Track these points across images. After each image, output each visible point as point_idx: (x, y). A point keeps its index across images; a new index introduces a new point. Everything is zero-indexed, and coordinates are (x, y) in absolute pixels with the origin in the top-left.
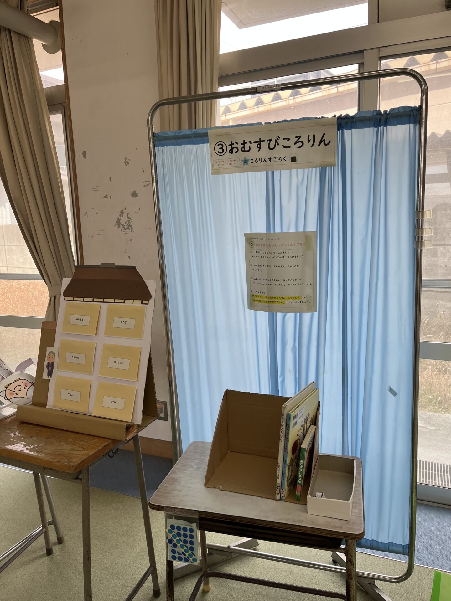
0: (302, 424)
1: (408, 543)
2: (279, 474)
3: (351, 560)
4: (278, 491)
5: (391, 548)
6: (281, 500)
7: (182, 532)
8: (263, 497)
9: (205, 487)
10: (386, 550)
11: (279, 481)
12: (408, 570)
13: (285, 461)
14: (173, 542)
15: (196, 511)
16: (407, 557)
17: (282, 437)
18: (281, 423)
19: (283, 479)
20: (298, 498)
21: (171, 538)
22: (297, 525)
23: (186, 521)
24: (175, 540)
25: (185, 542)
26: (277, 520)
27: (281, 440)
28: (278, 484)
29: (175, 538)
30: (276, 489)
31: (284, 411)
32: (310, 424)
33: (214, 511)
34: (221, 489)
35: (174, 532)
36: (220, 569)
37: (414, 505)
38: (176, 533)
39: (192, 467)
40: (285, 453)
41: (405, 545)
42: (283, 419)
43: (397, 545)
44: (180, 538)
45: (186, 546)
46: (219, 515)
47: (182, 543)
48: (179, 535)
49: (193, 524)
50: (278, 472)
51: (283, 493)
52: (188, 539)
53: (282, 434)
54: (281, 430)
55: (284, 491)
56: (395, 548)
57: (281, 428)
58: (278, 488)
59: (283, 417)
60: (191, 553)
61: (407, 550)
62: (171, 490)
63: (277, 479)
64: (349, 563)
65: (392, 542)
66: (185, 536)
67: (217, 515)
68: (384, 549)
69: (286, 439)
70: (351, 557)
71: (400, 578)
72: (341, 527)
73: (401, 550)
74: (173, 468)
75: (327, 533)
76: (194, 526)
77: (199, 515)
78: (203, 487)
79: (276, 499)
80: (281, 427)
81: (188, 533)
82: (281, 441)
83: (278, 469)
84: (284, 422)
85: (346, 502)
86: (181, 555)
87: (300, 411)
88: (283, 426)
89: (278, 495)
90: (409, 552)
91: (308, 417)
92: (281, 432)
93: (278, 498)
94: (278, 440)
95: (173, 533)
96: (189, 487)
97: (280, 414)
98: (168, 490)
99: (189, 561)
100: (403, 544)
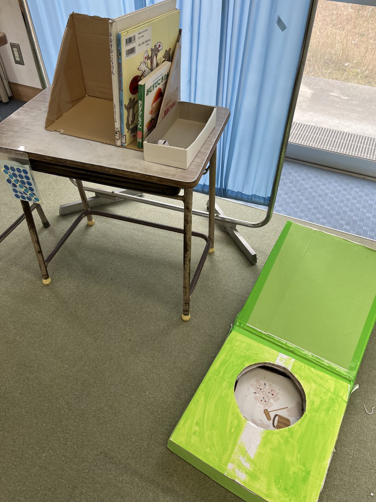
0: (146, 55)
1: (269, 196)
2: (117, 116)
3: (188, 207)
4: (117, 137)
5: (253, 199)
6: (122, 146)
7: (17, 173)
8: (103, 143)
9: (46, 130)
10: (248, 201)
11: (117, 125)
12: (266, 219)
13: (121, 101)
14: (12, 183)
15: (25, 153)
16: (267, 207)
17: (113, 69)
18: (111, 48)
19: (122, 124)
20: (139, 145)
21: (9, 178)
22: (128, 171)
23: (18, 163)
24: (13, 180)
25: (23, 182)
26: (109, 166)
27: (112, 73)
28: (117, 128)
29: (13, 178)
30: (116, 134)
31: (111, 29)
32: (163, 59)
33: (44, 153)
34: (61, 132)
35: (9, 172)
36: (107, 209)
37: (281, 161)
38: (12, 174)
39: (40, 110)
40: (120, 91)
41: (266, 197)
42: (112, 42)
43: (259, 197)
44: (16, 178)
45: (24, 186)
46: (49, 158)
47: (20, 184)
48: (15, 175)
49: (25, 166)
50: (115, 114)
51: (123, 139)
52: (26, 180)
53: (113, 64)
54: (111, 59)
55: (124, 137)
56: (257, 200)
57: (111, 56)
58: (117, 133)
59: (111, 39)
60: (32, 193)
61: (267, 202)
62: (7, 131)
63: (115, 123)
64: (186, 210)
65: (255, 195)
66: (21, 176)
67: (47, 157)
68: (246, 200)
69: (119, 72)
70: (188, 204)
71: (258, 224)
72: (174, 175)
73: (262, 201)
74: (18, 110)
75: (157, 180)
76: (27, 167)
77: (29, 156)
78: (43, 129)
79: (116, 145)
80: (111, 54)
81: (23, 174)
82: (114, 74)
83: (114, 111)
84: (113, 46)
85: (183, 149)
86: (23, 194)
87: (140, 33)
88: (112, 52)
89: (118, 141)
90: (269, 204)
91: (158, 47)
92: (112, 60)
93: (119, 143)
94: (110, 73)
95: (9, 174)
96: (28, 129)
97: (108, 34)
98: (4, 131)
99: (32, 200)
100: (265, 197)
